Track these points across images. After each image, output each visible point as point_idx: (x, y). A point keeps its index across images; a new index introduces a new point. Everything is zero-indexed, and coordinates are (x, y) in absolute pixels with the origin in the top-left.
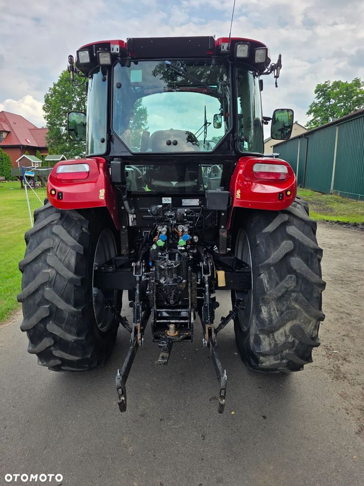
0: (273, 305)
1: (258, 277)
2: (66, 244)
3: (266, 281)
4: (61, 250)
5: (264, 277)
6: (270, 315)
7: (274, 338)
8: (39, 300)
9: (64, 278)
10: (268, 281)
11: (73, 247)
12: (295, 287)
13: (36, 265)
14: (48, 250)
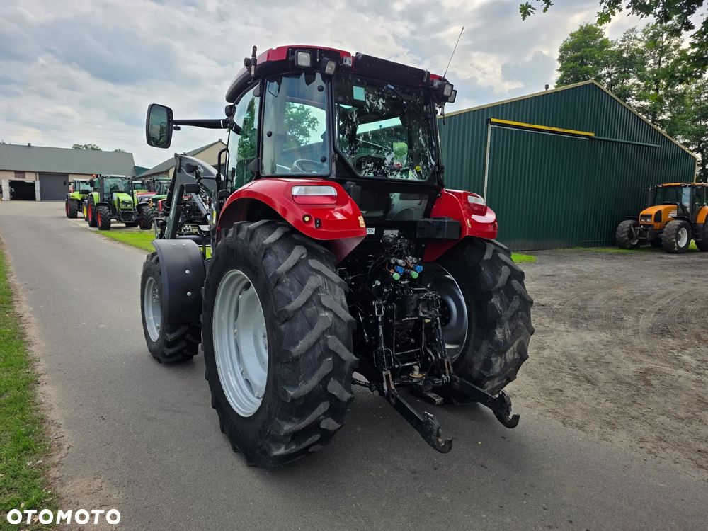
0: (507, 326)
1: (489, 302)
2: (332, 281)
3: (498, 304)
4: (330, 288)
5: (495, 300)
6: (505, 335)
7: (505, 357)
8: (320, 352)
9: (343, 321)
10: (501, 304)
11: (340, 285)
12: (519, 307)
13: (309, 309)
14: (317, 290)
